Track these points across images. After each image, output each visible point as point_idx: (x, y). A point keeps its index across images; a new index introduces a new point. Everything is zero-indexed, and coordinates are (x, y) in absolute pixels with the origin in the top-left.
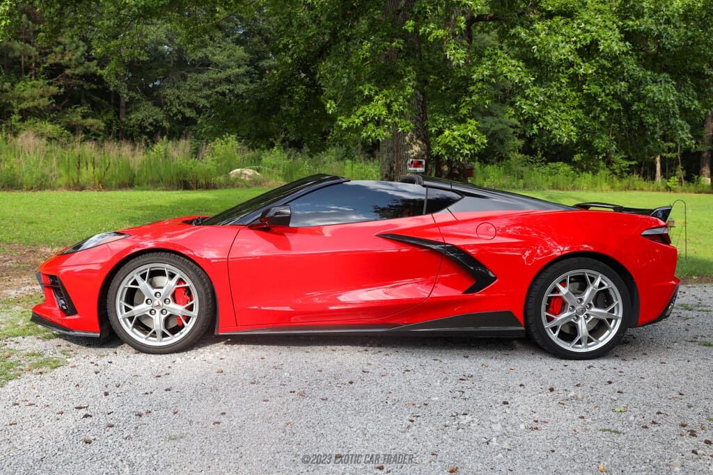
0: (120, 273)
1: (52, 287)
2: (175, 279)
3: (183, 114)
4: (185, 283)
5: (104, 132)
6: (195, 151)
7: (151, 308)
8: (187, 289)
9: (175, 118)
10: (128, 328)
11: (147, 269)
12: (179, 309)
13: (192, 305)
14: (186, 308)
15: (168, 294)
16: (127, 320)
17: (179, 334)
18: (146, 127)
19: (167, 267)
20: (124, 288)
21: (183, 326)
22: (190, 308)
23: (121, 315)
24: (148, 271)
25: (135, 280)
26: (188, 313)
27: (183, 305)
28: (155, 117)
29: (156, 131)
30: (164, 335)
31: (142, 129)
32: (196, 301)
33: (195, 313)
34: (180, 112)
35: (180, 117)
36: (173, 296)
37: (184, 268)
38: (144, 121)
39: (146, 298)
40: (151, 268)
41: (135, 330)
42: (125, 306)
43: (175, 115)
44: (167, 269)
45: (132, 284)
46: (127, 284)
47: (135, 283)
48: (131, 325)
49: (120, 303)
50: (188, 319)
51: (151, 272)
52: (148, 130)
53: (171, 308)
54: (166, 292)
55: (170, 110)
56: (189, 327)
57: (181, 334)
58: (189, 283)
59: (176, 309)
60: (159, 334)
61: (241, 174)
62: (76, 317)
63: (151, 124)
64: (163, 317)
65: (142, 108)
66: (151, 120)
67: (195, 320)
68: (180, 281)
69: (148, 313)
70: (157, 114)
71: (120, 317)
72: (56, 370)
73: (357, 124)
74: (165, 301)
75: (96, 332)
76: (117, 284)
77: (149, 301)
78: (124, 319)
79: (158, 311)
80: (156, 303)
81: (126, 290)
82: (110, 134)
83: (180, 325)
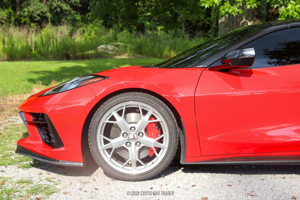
0: (100, 110)
1: (36, 124)
2: (148, 116)
3: (61, 8)
4: (156, 119)
5: (6, 20)
6: (70, 34)
7: (127, 141)
8: (158, 124)
9: (55, 11)
10: (107, 157)
11: (123, 106)
12: (151, 142)
13: (163, 138)
14: (157, 141)
15: (141, 129)
16: (106, 152)
17: (151, 163)
18: (35, 17)
19: (141, 105)
20: (104, 123)
21: (154, 156)
22: (161, 141)
23: (102, 147)
24: (124, 109)
25: (113, 117)
26: (159, 145)
27: (155, 138)
28: (41, 10)
29: (42, 21)
30: (138, 164)
31: (32, 19)
32: (166, 135)
33: (165, 145)
34: (59, 6)
35: (58, 9)
36: (146, 130)
37: (156, 105)
38: (34, 13)
39: (123, 132)
40: (126, 106)
41: (112, 160)
42: (104, 139)
43: (56, 8)
44: (141, 106)
45: (109, 120)
46: (105, 120)
47: (113, 118)
48: (109, 156)
49: (100, 137)
50: (158, 150)
51: (126, 109)
52: (37, 19)
53: (144, 141)
54: (140, 127)
55: (52, 5)
56: (160, 157)
57: (153, 163)
58: (160, 119)
59: (149, 142)
60: (134, 164)
61: (106, 49)
62: (62, 149)
63: (39, 15)
64: (138, 148)
65: (32, 4)
66: (38, 12)
67: (165, 151)
68: (152, 117)
69: (124, 145)
70: (42, 8)
71: (100, 148)
72: (51, 196)
73: (216, 4)
74: (139, 134)
75: (80, 162)
76: (98, 120)
77: (125, 134)
78: (103, 150)
79: (133, 143)
80: (131, 137)
81: (105, 125)
82: (10, 22)
83: (151, 156)
